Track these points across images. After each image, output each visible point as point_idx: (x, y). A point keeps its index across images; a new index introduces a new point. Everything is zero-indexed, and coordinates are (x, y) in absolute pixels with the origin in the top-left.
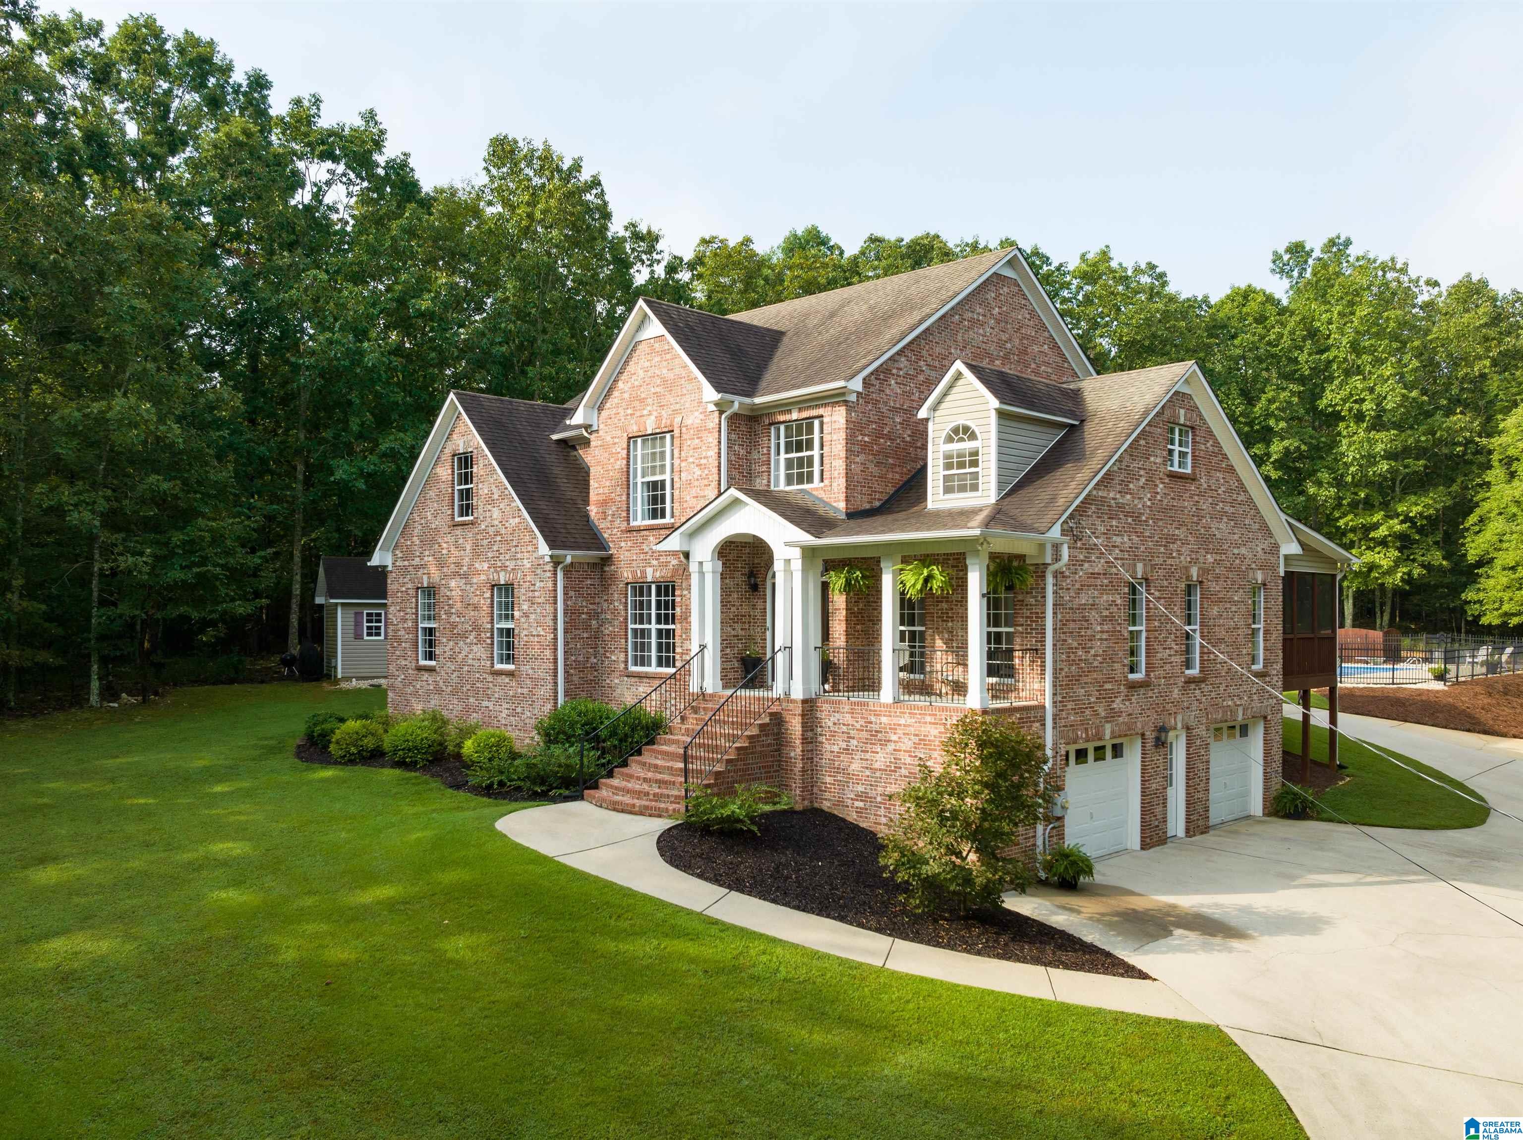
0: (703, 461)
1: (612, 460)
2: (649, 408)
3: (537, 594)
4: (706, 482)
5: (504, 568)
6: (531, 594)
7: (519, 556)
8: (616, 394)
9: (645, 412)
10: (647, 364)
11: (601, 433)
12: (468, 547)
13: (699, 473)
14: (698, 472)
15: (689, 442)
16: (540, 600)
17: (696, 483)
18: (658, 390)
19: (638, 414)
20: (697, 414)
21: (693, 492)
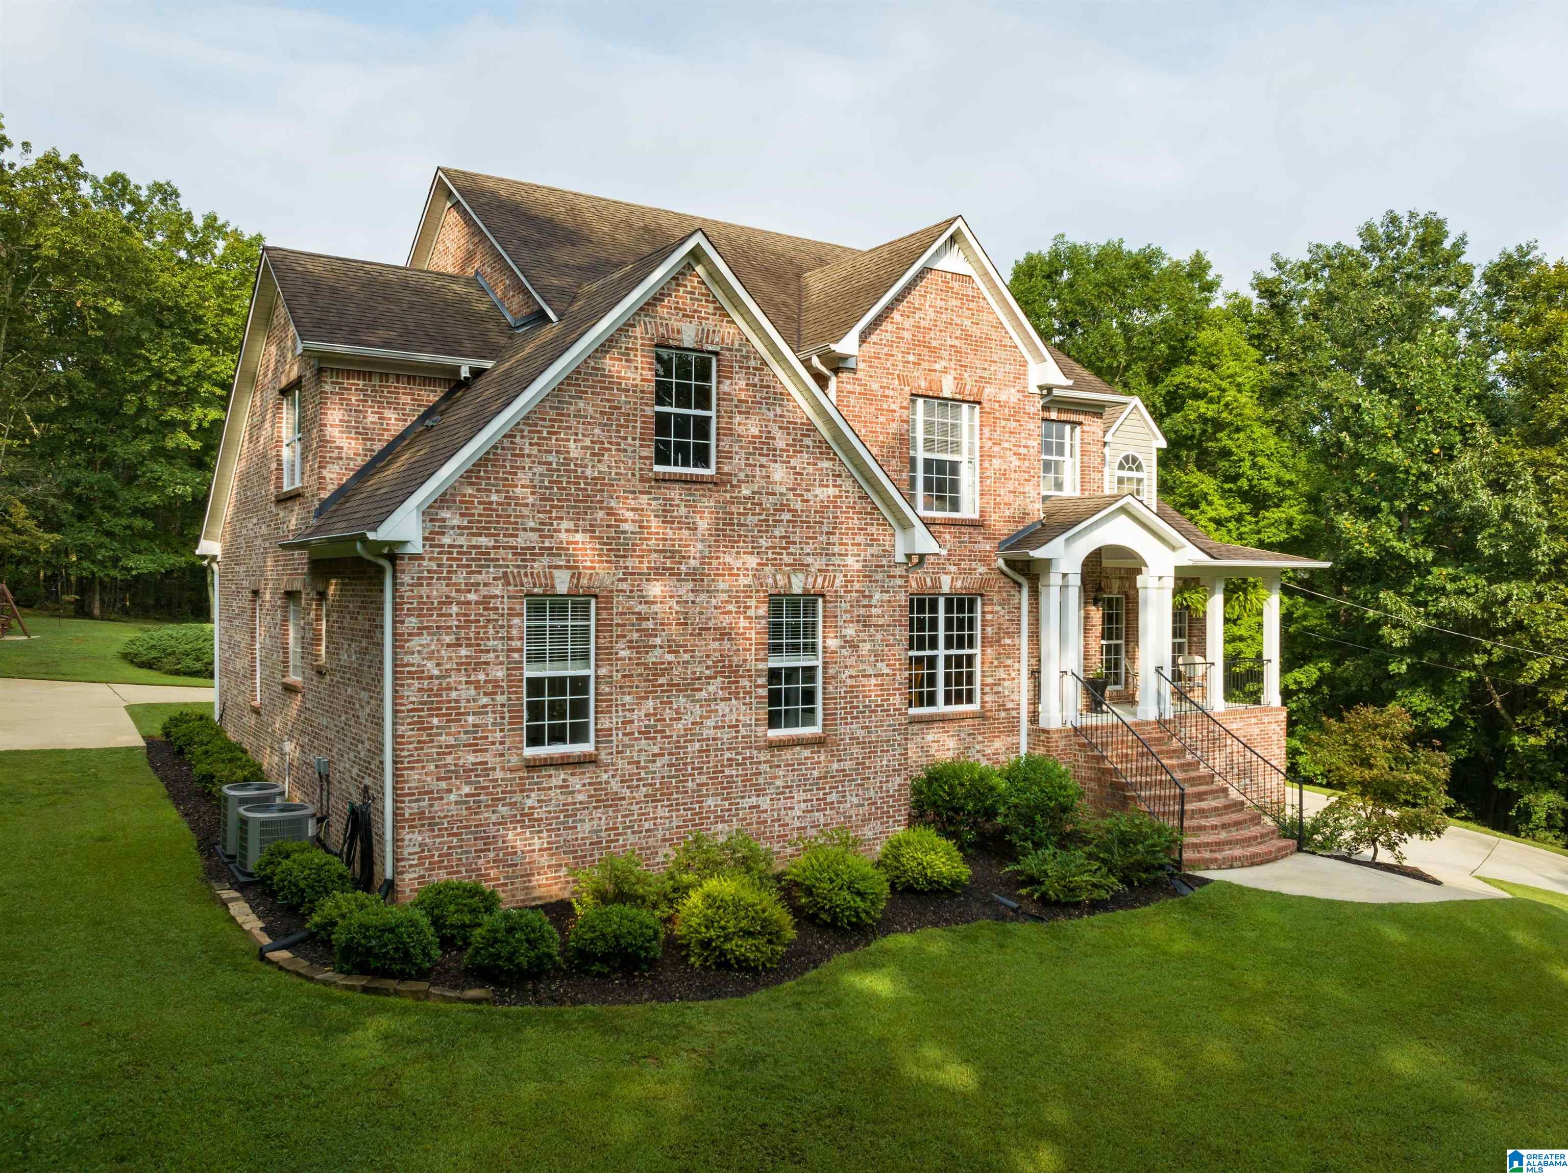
0: (1022, 451)
1: (882, 419)
2: (944, 363)
3: (874, 611)
4: (1026, 476)
5: (802, 567)
6: (862, 611)
7: (836, 549)
8: (887, 326)
9: (937, 367)
10: (939, 303)
11: (860, 375)
12: (703, 525)
13: (1018, 463)
14: (1016, 463)
15: (1003, 423)
16: (881, 621)
17: (1013, 475)
18: (957, 343)
19: (925, 365)
20: (1013, 390)
21: (1011, 485)
